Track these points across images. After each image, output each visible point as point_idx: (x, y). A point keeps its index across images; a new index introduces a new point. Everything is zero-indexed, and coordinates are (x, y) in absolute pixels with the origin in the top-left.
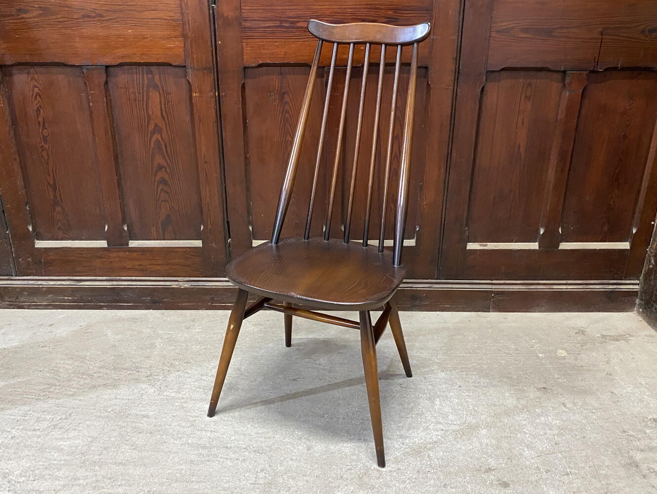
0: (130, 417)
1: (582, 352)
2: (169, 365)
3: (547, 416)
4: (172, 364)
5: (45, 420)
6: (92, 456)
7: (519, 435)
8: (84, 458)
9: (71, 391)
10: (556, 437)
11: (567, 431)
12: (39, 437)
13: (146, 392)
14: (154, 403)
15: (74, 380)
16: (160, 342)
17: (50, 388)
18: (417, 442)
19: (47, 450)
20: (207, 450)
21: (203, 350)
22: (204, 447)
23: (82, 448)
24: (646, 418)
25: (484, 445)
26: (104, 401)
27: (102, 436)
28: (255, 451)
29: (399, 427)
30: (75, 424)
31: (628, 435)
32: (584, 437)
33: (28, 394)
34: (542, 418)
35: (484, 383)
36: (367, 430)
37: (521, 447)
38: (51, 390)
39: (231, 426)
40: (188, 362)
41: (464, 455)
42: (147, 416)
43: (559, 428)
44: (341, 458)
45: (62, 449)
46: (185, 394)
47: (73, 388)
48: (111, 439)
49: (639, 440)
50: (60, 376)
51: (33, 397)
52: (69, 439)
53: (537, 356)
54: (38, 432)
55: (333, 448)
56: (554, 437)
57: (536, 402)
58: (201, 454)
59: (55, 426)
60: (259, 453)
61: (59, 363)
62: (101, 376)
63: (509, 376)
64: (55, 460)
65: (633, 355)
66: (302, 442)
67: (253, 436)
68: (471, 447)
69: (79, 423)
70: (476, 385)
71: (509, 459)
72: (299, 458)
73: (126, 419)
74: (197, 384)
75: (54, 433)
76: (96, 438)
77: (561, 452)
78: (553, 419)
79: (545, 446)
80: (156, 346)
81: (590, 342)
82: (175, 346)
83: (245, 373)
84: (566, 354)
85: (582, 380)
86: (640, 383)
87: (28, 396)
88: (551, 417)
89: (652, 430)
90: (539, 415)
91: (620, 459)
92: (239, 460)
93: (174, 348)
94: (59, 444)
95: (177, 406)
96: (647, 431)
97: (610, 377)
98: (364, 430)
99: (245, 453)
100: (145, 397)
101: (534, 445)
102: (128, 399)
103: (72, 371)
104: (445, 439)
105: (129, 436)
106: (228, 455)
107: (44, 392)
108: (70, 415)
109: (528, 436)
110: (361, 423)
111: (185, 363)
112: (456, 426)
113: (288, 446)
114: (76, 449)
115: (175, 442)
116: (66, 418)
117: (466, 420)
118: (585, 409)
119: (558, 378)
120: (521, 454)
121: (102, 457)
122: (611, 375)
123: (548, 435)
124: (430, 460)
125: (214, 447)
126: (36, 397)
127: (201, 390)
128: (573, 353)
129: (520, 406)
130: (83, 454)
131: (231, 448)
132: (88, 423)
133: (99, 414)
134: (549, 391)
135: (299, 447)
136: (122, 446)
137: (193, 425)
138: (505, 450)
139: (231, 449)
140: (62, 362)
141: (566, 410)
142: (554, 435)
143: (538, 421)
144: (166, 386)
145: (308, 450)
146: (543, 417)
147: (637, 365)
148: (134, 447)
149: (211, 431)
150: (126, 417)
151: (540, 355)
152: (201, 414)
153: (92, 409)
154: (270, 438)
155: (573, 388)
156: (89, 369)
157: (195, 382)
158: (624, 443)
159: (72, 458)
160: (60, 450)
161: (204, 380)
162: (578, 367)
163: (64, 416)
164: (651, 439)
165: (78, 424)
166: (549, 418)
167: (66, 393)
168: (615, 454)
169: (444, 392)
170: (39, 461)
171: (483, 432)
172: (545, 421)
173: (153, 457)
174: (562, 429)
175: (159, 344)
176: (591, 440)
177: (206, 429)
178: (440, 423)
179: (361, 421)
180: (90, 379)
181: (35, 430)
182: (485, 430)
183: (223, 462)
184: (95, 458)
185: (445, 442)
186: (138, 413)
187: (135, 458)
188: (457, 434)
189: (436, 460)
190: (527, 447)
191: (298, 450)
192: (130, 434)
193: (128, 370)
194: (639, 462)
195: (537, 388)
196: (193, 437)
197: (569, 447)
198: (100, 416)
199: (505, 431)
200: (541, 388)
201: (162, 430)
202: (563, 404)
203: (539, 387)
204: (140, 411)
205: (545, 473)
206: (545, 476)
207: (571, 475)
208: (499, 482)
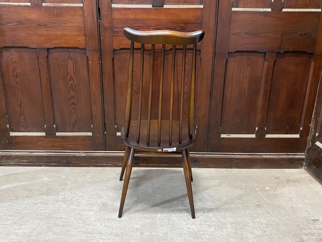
0: (53, 218)
1: (277, 187)
2: (73, 193)
3: (260, 218)
4: (75, 193)
5: (10, 220)
6: (33, 237)
7: (246, 227)
8: (28, 239)
9: (24, 206)
10: (264, 228)
11: (270, 225)
12: (7, 228)
13: (62, 207)
14: (65, 212)
15: (26, 200)
16: (70, 182)
17: (14, 204)
18: (196, 231)
19: (10, 235)
20: (91, 235)
21: (91, 186)
22: (89, 233)
23: (28, 233)
24: (309, 219)
25: (229, 232)
26: (40, 211)
27: (38, 227)
28: (115, 235)
29: (187, 223)
30: (25, 222)
31: (300, 228)
32: (278, 228)
33: (2, 207)
34: (258, 219)
35: (229, 202)
36: (171, 225)
37: (247, 233)
38: (15, 205)
39: (103, 223)
40: (83, 192)
41: (219, 237)
42: (62, 218)
43: (266, 224)
44: (158, 239)
45: (18, 234)
46: (81, 208)
47: (25, 204)
48: (43, 229)
49: (305, 230)
50: (19, 199)
51: (5, 208)
52: (21, 229)
53: (255, 189)
54: (6, 226)
55: (154, 234)
56: (263, 228)
57: (255, 211)
58: (88, 236)
59: (15, 223)
60: (117, 236)
61: (19, 192)
62: (40, 199)
63: (242, 199)
64: (14, 239)
65: (302, 189)
66: (138, 230)
67: (114, 228)
68: (222, 233)
69: (27, 221)
70: (225, 203)
71: (241, 239)
72: (137, 239)
73: (51, 219)
74: (87, 202)
75: (14, 226)
76: (35, 229)
77: (267, 236)
78: (263, 220)
79: (259, 233)
80: (68, 184)
81: (281, 183)
82: (77, 184)
83: (111, 197)
84: (270, 189)
85: (278, 201)
86: (306, 203)
87: (2, 208)
88: (262, 218)
89: (311, 225)
90: (256, 218)
91: (296, 239)
92: (107, 239)
93: (77, 185)
94: (17, 231)
95: (77, 213)
96: (309, 225)
97: (291, 199)
98: (169, 225)
99: (110, 236)
100: (61, 208)
101: (254, 232)
102: (53, 210)
103: (25, 196)
104: (210, 229)
105: (52, 227)
106: (101, 237)
107: (11, 206)
108: (23, 217)
109: (250, 228)
110: (168, 222)
111: (82, 192)
112: (215, 223)
113: (131, 233)
114: (25, 234)
115: (75, 230)
116: (21, 219)
117: (220, 220)
118: (279, 215)
119: (266, 200)
120: (247, 237)
121: (38, 238)
122: (291, 198)
123: (260, 228)
124: (202, 239)
125: (94, 233)
126: (6, 209)
127: (89, 205)
128: (273, 188)
129: (247, 213)
130: (28, 236)
131: (103, 233)
132: (32, 221)
133: (37, 217)
134: (261, 206)
135: (137, 233)
136: (48, 232)
137: (84, 222)
138: (239, 235)
139: (103, 234)
140: (21, 191)
141: (269, 215)
142: (263, 227)
143: (255, 221)
144: (72, 204)
145: (141, 234)
147: (304, 194)
148: (54, 233)
149: (93, 225)
150: (51, 218)
151: (257, 189)
152: (88, 217)
153: (34, 214)
154: (123, 229)
155: (273, 204)
156: (34, 195)
157: (86, 201)
158: (298, 231)
159: (23, 238)
160: (17, 234)
161: (90, 201)
162: (276, 195)
163: (20, 218)
164: (311, 229)
165: (26, 222)
166: (261, 219)
167: (22, 207)
168: (294, 237)
169: (209, 206)
170: (6, 240)
171: (228, 226)
172: (259, 220)
173: (63, 238)
174: (267, 225)
175: (69, 183)
176: (282, 230)
177: (91, 224)
178: (207, 222)
179: (168, 221)
180: (34, 200)
181: (5, 225)
182: (229, 225)
183: (99, 240)
184: (34, 238)
185: (210, 231)
186: (57, 216)
187: (54, 239)
188: (215, 227)
189: (205, 239)
190: (250, 233)
191: (136, 234)
192: (53, 227)
193: (53, 196)
194: (305, 240)
195: (255, 205)
196: (84, 228)
197: (271, 233)
198: (38, 218)
199: (239, 225)
200: (257, 205)
201: (69, 225)
202: (268, 212)
203: (256, 204)
204: (59, 215)
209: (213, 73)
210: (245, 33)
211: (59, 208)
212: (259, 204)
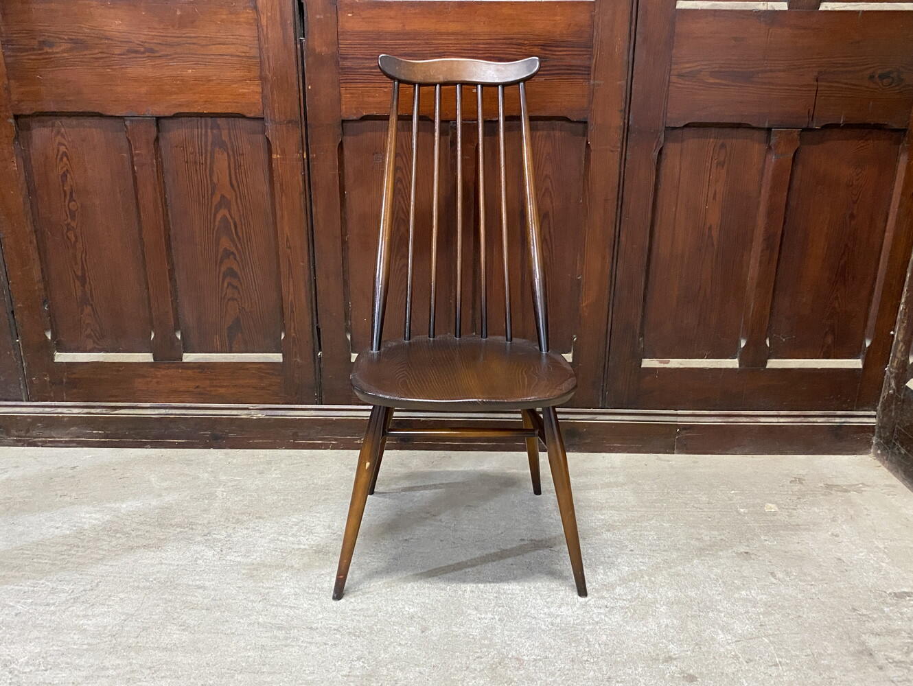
0: (180, 588)
1: (799, 506)
2: (234, 521)
3: (750, 589)
4: (238, 519)
5: (63, 591)
6: (126, 639)
7: (711, 614)
8: (114, 642)
9: (100, 554)
10: (761, 616)
11: (775, 608)
12: (54, 613)
13: (202, 556)
14: (213, 570)
15: (103, 540)
16: (222, 491)
17: (70, 550)
18: (572, 622)
19: (65, 631)
20: (283, 632)
21: (282, 502)
22: (280, 628)
23: (112, 628)
24: (885, 592)
25: (663, 626)
26: (144, 567)
27: (140, 612)
28: (350, 633)
29: (547, 603)
30: (104, 597)
31: (859, 614)
32: (799, 616)
33: (40, 558)
34: (743, 592)
35: (664, 546)
36: (503, 606)
37: (713, 629)
38: (73, 552)
39: (318, 601)
40: (260, 518)
41: (635, 640)
42: (204, 588)
43: (766, 605)
44: (468, 643)
45: (85, 630)
46: (255, 559)
47: (102, 549)
48: (153, 617)
49: (874, 621)
50: (84, 535)
51: (46, 561)
52: (94, 616)
53: (738, 512)
54: (52, 608)
55: (457, 630)
56: (759, 616)
57: (735, 571)
58: (276, 637)
59: (76, 600)
60: (355, 636)
61: (84, 518)
62: (141, 535)
63: (700, 537)
64: (74, 644)
65: (868, 510)
66: (415, 621)
67: (347, 613)
68: (645, 629)
69: (110, 596)
70: (654, 548)
71: (697, 644)
72: (410, 642)
73: (174, 591)
74: (272, 546)
75: (74, 608)
76: (132, 615)
77: (767, 636)
78: (758, 594)
79: (746, 628)
80: (217, 497)
81: (810, 494)
82: (243, 496)
83: (338, 531)
84: (777, 508)
85: (798, 543)
86: (877, 547)
87: (40, 561)
88: (755, 590)
89: (891, 608)
90: (738, 588)
91: (848, 644)
92: (328, 644)
93: (242, 498)
94: (81, 622)
95: (244, 574)
96: (886, 609)
97: (837, 538)
98: (500, 607)
99: (338, 636)
100: (200, 562)
101: (731, 627)
102: (178, 565)
103: (101, 528)
104: (610, 619)
105: (178, 613)
106: (313, 638)
107: (62, 555)
108: (97, 585)
109: (723, 615)
110: (496, 597)
111: (257, 518)
112: (625, 602)
113: (395, 627)
114: (105, 630)
115: (241, 620)
116: (92, 590)
117: (639, 595)
118: (801, 580)
119: (766, 540)
120: (713, 639)
121: (139, 639)
122: (837, 536)
123: (750, 614)
124: (589, 645)
125: (294, 627)
126: (50, 562)
127: (277, 553)
128: (787, 507)
129: (712, 576)
130: (114, 636)
131: (317, 628)
132: (122, 595)
133: (136, 584)
134: (752, 556)
135: (410, 628)
136: (167, 626)
137: (265, 599)
138: (691, 633)
139: (318, 631)
140: (88, 515)
141: (775, 581)
142: (759, 614)
143: (736, 596)
144: (230, 548)
145: (423, 632)
146: (743, 590)
147: (873, 523)
148: (184, 628)
149: (291, 607)
150: (174, 588)
151: (742, 510)
152: (277, 585)
153: (128, 577)
154: (371, 616)
155: (786, 552)
156: (125, 525)
157: (269, 543)
158: (853, 624)
159: (99, 641)
160: (83, 631)
161: (281, 541)
162: (793, 526)
163: (88, 587)
164: (890, 619)
165: (107, 597)
166: (752, 592)
167: (93, 556)
168: (841, 639)
169: (609, 557)
170: (53, 645)
171: (662, 609)
172: (747, 595)
173: (210, 640)
174: (769, 607)
175: (221, 493)
176: (810, 620)
177: (283, 604)
178: (603, 598)
179: (495, 595)
180: (126, 539)
181: (48, 605)
182: (664, 607)
183: (306, 647)
184: (131, 641)
185: (610, 622)
186: (190, 583)
187: (184, 642)
188: (626, 612)
189: (597, 646)
190: (722, 629)
191: (409, 632)
192: (179, 610)
193: (177, 527)
194: (873, 649)
195: (737, 553)
196: (266, 615)
197: (778, 629)
198: (138, 587)
199: (693, 608)
200: (742, 553)
201: (223, 605)
202: (772, 573)
203: (739, 552)
204: (194, 580)
205: (745, 663)
206: (745, 667)
207: (781, 666)
208: (682, 675)
209: (621, 186)
210: (713, 74)
211: (196, 561)
212: (746, 551)
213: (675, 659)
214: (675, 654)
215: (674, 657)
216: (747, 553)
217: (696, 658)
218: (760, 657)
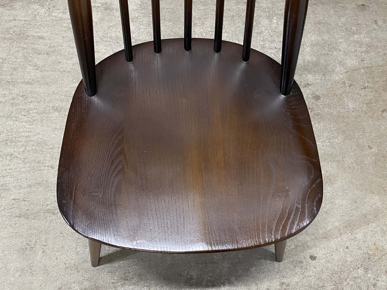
0: (29, 38)
3: (360, 33)
7: (335, 53)
42: (42, 38)
43: (367, 45)
56: (362, 53)
73: (26, 41)
76: (6, 59)
77: (364, 68)
88: (363, 34)
90: (354, 33)
100: (38, 17)
101: (345, 62)
102: (25, 21)
123: (357, 53)
129: (340, 24)
136: (27, 66)
138: (321, 66)
141: (376, 27)
144: (54, 7)
146: (357, 34)
148: (36, 68)
150: (26, 39)
166: (361, 36)
171: (307, 50)
172: (358, 38)
186: (35, 34)
190: (340, 63)
192: (31, 55)
197: (371, 63)
198: (5, 38)
199: (325, 49)
200: (360, 5)
201: (56, 50)
202: (375, 21)
203: (359, 4)
204: (36, 32)
205: (348, 87)
206: (348, 89)
207: (368, 88)
208: (313, 96)
211: (35, 17)
212: (363, 4)
213: (310, 85)
214: (311, 82)
215: (310, 83)
216: (363, 5)
217: (322, 84)
218: (357, 83)
